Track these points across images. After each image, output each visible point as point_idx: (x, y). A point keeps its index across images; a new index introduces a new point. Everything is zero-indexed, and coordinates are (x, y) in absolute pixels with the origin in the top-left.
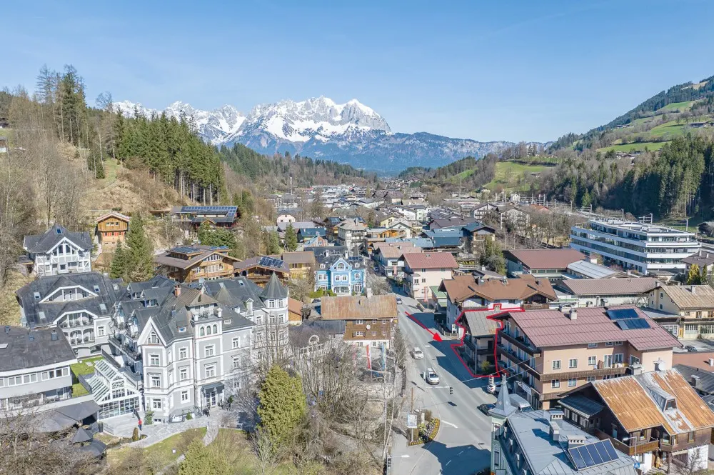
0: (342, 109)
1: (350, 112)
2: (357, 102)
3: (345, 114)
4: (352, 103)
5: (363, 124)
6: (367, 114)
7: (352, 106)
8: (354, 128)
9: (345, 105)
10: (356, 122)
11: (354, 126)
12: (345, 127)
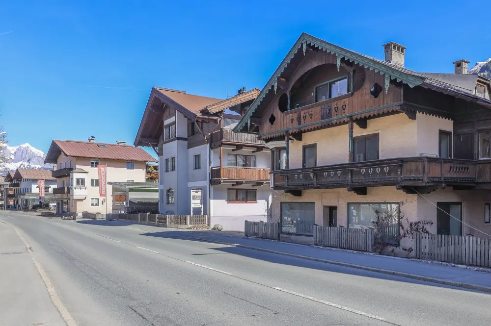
0: (15, 150)
1: (23, 152)
2: (29, 146)
3: (18, 153)
4: (24, 146)
5: (34, 163)
6: (38, 155)
7: (25, 148)
8: (26, 166)
9: (18, 147)
10: (28, 161)
11: (26, 164)
12: (18, 164)
